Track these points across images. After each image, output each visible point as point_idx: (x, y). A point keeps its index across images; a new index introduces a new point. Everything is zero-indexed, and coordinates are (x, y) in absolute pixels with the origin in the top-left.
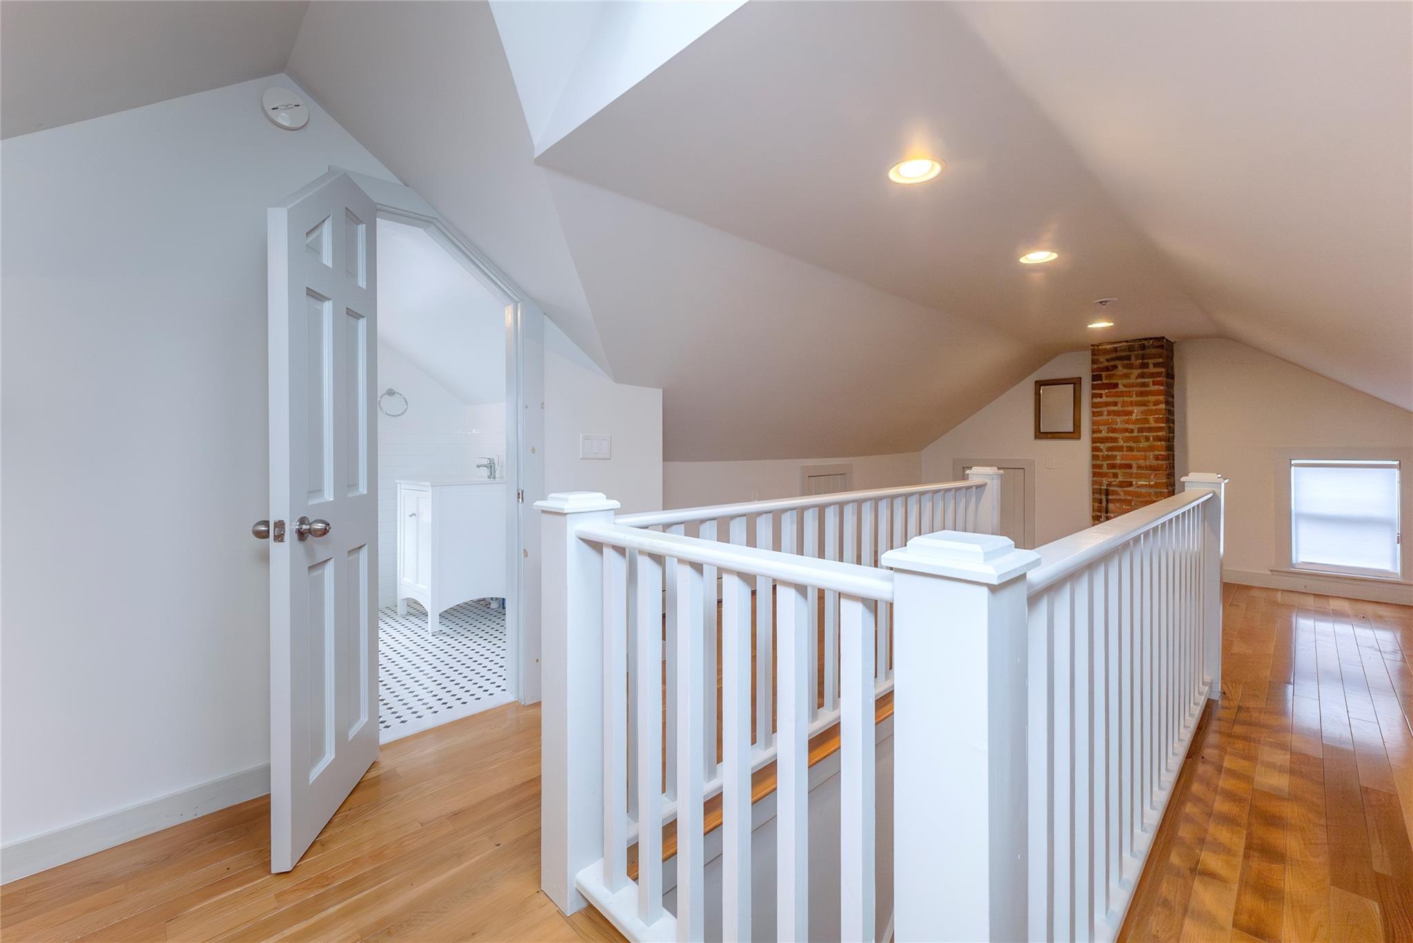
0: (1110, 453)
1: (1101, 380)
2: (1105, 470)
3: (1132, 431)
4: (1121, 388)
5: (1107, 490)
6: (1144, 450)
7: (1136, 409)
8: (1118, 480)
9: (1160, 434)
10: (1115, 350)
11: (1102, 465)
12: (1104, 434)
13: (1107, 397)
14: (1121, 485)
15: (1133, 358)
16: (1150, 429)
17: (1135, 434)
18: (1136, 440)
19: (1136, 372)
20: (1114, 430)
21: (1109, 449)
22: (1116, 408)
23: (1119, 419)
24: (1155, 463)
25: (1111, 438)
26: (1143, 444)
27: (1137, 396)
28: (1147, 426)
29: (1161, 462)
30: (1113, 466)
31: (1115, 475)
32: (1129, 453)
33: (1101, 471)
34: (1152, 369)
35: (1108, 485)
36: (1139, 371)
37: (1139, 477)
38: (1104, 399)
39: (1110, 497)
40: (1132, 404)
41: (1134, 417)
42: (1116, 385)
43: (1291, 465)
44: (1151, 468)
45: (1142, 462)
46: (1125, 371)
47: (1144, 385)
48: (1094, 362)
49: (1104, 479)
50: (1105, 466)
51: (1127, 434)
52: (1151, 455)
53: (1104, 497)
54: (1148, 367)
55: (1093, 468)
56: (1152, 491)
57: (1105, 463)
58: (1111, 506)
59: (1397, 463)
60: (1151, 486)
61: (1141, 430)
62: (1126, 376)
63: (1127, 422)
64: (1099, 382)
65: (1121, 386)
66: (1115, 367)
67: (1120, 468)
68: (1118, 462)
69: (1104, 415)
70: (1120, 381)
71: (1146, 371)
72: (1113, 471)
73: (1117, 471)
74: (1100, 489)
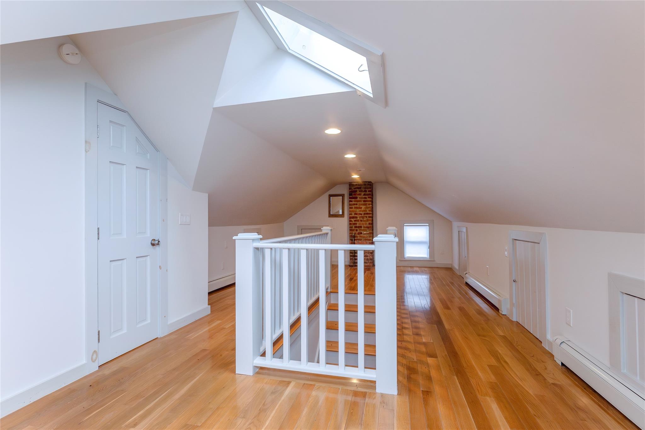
0: (355, 222)
1: (352, 195)
2: (353, 228)
3: (362, 214)
4: (358, 199)
5: (354, 236)
6: (365, 221)
7: (363, 207)
8: (358, 232)
9: (370, 215)
10: (356, 185)
11: (353, 227)
12: (353, 215)
13: (354, 202)
14: (359, 234)
15: (362, 188)
16: (367, 214)
17: (363, 215)
18: (363, 218)
19: (363, 193)
20: (356, 214)
21: (355, 221)
22: (357, 206)
23: (358, 210)
24: (369, 226)
25: (356, 217)
27: (363, 202)
28: (366, 212)
29: (370, 225)
30: (356, 227)
31: (357, 230)
32: (361, 222)
34: (368, 193)
35: (355, 234)
36: (364, 193)
37: (364, 230)
38: (353, 203)
39: (355, 238)
40: (361, 204)
41: (362, 209)
42: (357, 198)
43: (404, 226)
44: (368, 228)
45: (365, 226)
46: (360, 193)
47: (366, 198)
48: (350, 189)
49: (353, 232)
50: (354, 227)
51: (360, 216)
52: (368, 223)
53: (353, 238)
54: (366, 192)
55: (349, 228)
56: (368, 235)
57: (353, 226)
58: (355, 241)
59: (428, 224)
60: (368, 234)
61: (364, 214)
62: (360, 194)
63: (360, 211)
64: (352, 196)
65: (358, 198)
66: (356, 191)
67: (358, 228)
68: (358, 225)
69: (352, 208)
70: (358, 196)
71: (366, 193)
72: (356, 229)
73: (357, 229)
74: (352, 236)
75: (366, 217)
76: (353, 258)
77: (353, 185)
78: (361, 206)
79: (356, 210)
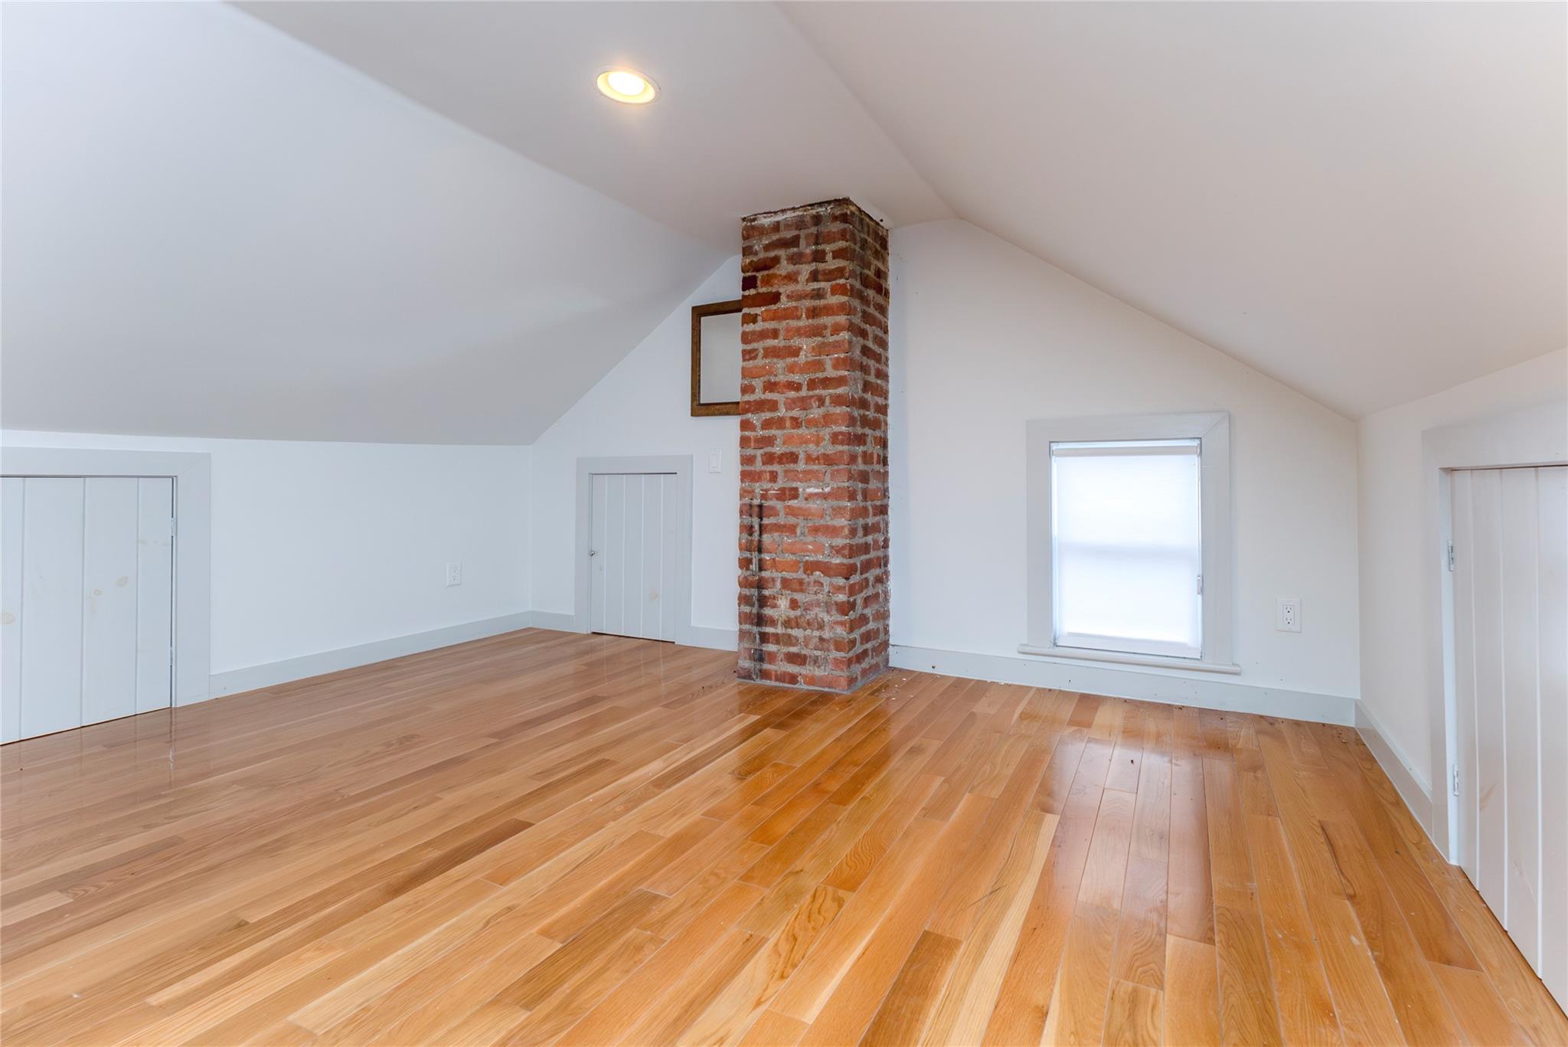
0: (767, 432)
1: (755, 287)
2: (758, 466)
3: (797, 387)
4: (784, 303)
5: (761, 506)
6: (811, 423)
7: (806, 344)
8: (777, 486)
9: (840, 390)
10: (776, 227)
11: (754, 457)
12: (759, 395)
13: (764, 320)
14: (782, 495)
15: (802, 242)
16: (826, 382)
17: (804, 393)
18: (804, 403)
19: (806, 270)
20: (770, 387)
21: (767, 424)
22: (776, 342)
23: (780, 364)
24: (831, 450)
26: (816, 413)
28: (820, 375)
29: (840, 448)
30: (769, 459)
31: (774, 477)
32: (794, 431)
33: (752, 468)
34: (832, 264)
35: (764, 497)
36: (813, 266)
37: (808, 476)
38: (759, 326)
39: (766, 521)
40: (799, 332)
41: (802, 358)
42: (775, 298)
43: (1052, 452)
44: (828, 460)
45: (812, 448)
46: (791, 268)
47: (818, 295)
48: (745, 252)
49: (758, 484)
50: (759, 459)
51: (792, 394)
52: (826, 433)
53: (755, 521)
54: (823, 260)
55: (742, 464)
56: (826, 505)
57: (759, 453)
58: (766, 538)
59: (1194, 442)
60: (824, 497)
61: (812, 384)
62: (791, 278)
63: (791, 369)
64: (754, 293)
65: (783, 298)
66: (776, 260)
67: (780, 462)
68: (778, 449)
69: (755, 358)
70: (781, 290)
71: (821, 266)
72: (770, 468)
73: (776, 467)
74: (751, 506)
75: (821, 401)
76: (755, 629)
77: (762, 231)
78: (796, 342)
79: (770, 367)
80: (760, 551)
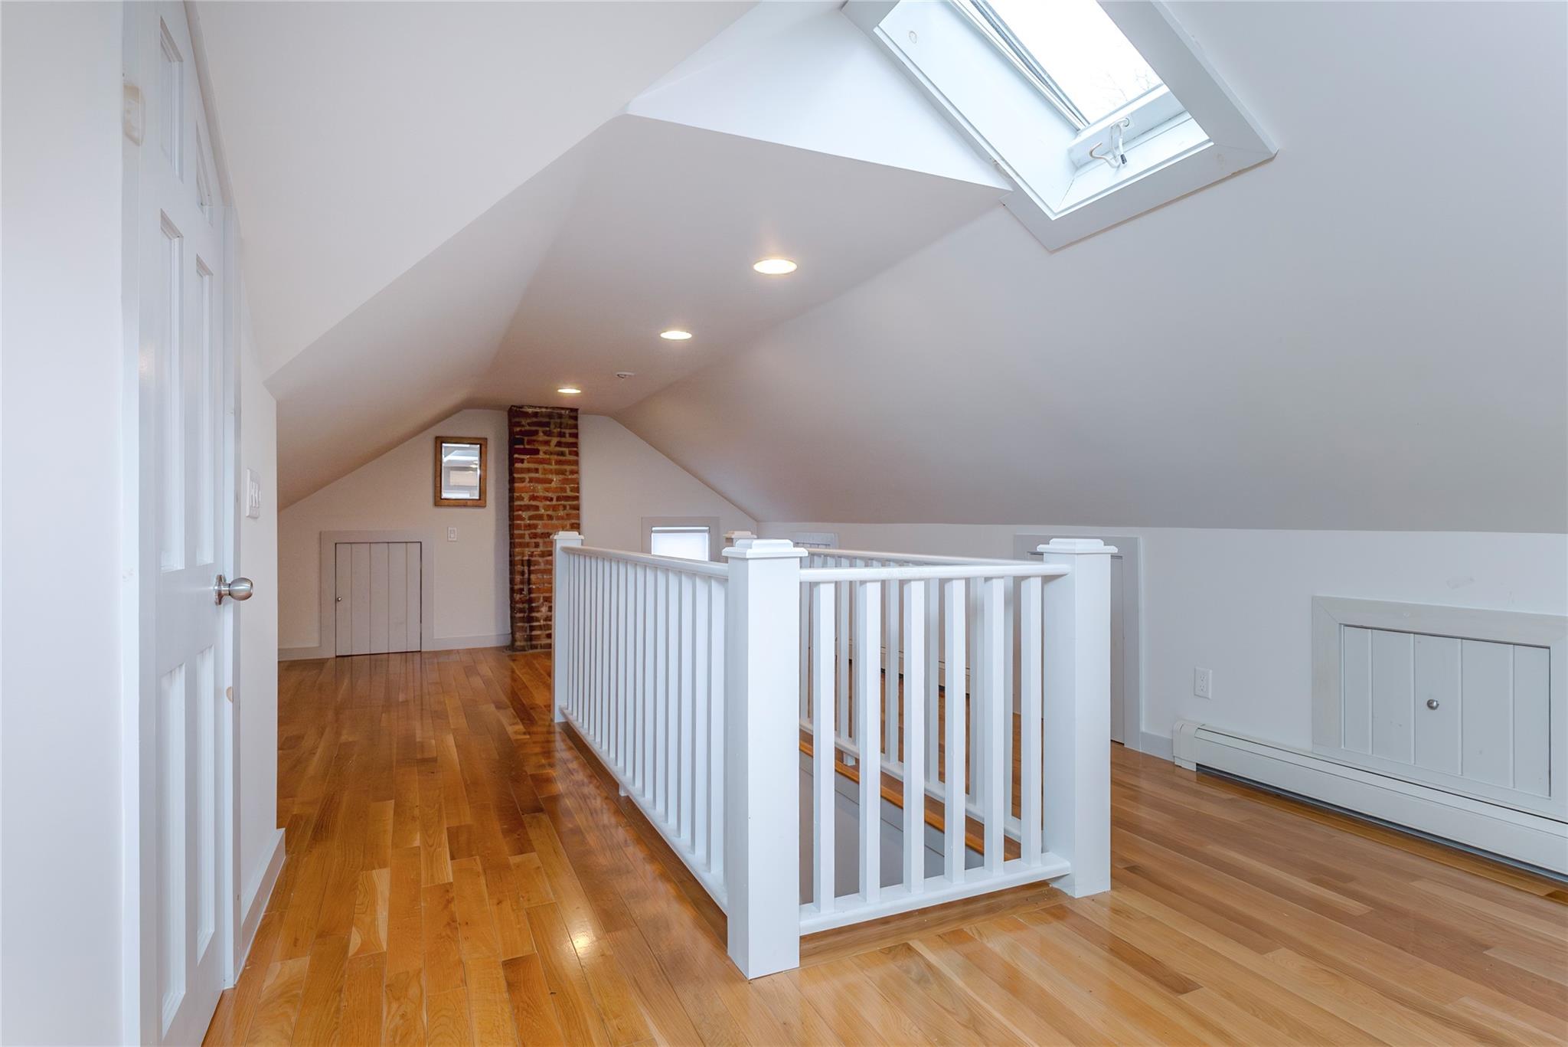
0: (532, 522)
1: (520, 444)
2: (527, 539)
3: (552, 499)
4: (541, 455)
5: (529, 561)
6: (562, 518)
7: (556, 478)
8: (539, 550)
10: (536, 414)
11: (524, 534)
12: (526, 502)
13: (528, 462)
14: (543, 555)
15: (552, 426)
16: (566, 498)
17: (554, 502)
18: (555, 508)
19: (554, 440)
20: (536, 498)
21: (530, 518)
22: (537, 475)
23: (540, 487)
25: (532, 506)
26: (561, 513)
27: (556, 464)
28: (565, 494)
30: (535, 536)
31: (537, 545)
32: (550, 522)
33: (523, 540)
34: (567, 439)
35: (531, 555)
36: (558, 439)
38: (523, 465)
39: (532, 568)
40: (551, 472)
41: (553, 485)
42: (537, 452)
43: (652, 532)
46: (546, 438)
47: (562, 454)
48: (512, 425)
49: (527, 549)
50: (527, 536)
51: (548, 503)
53: (526, 569)
54: (564, 437)
57: (527, 532)
58: (533, 577)
59: (707, 528)
61: (558, 499)
62: (547, 443)
63: (547, 490)
64: (522, 447)
65: (541, 453)
66: (536, 433)
67: (541, 537)
68: (539, 531)
69: (523, 482)
70: (540, 448)
71: (563, 440)
72: (534, 540)
73: (538, 540)
74: (522, 561)
75: (565, 507)
76: (526, 625)
77: (526, 415)
78: (550, 476)
79: (534, 488)
80: (529, 584)
